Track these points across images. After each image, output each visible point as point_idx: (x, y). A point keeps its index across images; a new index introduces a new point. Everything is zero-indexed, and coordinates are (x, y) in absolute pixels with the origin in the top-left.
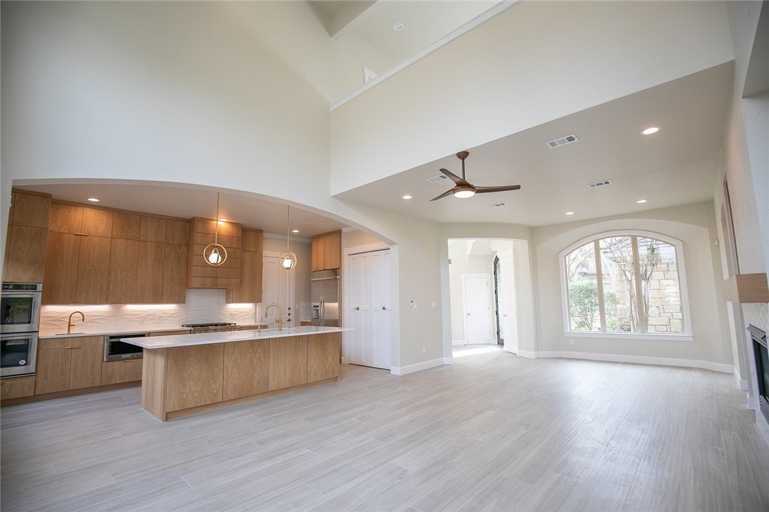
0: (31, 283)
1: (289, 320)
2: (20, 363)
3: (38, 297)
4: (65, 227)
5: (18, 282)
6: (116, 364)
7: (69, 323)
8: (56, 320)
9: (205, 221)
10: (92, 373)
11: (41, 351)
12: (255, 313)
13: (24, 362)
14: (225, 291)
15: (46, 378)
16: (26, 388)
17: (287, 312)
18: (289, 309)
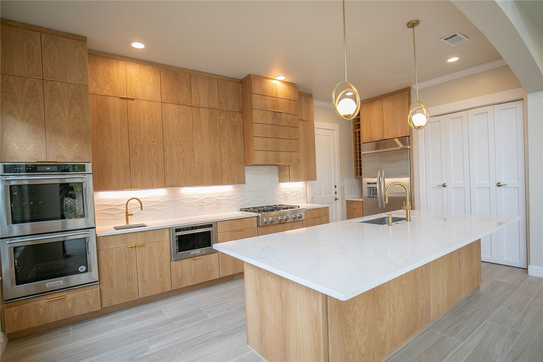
0: (77, 161)
1: (336, 199)
2: (79, 269)
3: (88, 181)
4: (108, 87)
5: (61, 160)
6: (186, 263)
7: (127, 213)
8: (111, 209)
9: (261, 78)
10: (161, 276)
11: (102, 252)
12: (306, 193)
13: (84, 268)
14: (277, 167)
15: (112, 286)
16: (91, 301)
17: (334, 190)
18: (336, 187)
